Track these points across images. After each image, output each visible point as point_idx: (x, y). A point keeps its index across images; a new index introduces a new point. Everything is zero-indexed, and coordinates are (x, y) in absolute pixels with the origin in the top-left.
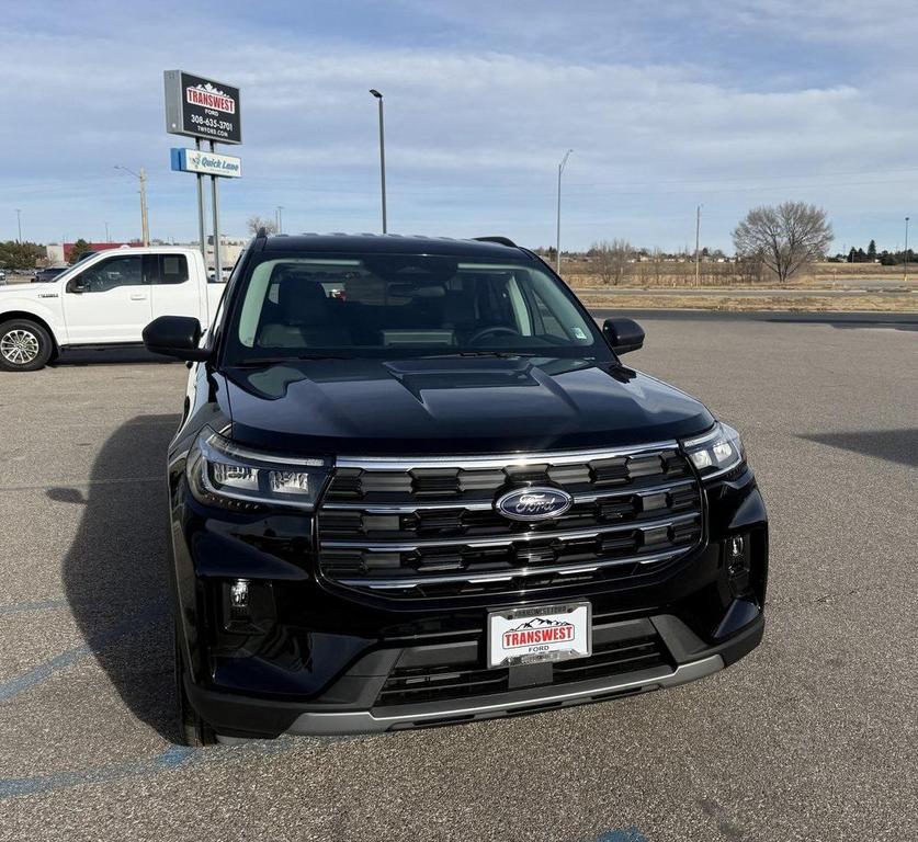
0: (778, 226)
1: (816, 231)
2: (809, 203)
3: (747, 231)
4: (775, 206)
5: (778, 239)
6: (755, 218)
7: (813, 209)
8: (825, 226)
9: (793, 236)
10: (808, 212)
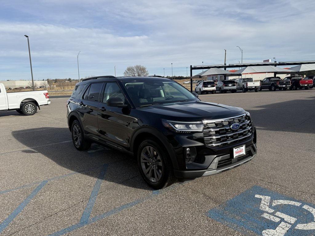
0: (135, 71)
1: (144, 72)
2: (142, 65)
3: (127, 72)
4: (134, 66)
5: (135, 74)
6: (129, 69)
7: (143, 67)
8: (146, 71)
9: (139, 73)
10: (142, 67)
